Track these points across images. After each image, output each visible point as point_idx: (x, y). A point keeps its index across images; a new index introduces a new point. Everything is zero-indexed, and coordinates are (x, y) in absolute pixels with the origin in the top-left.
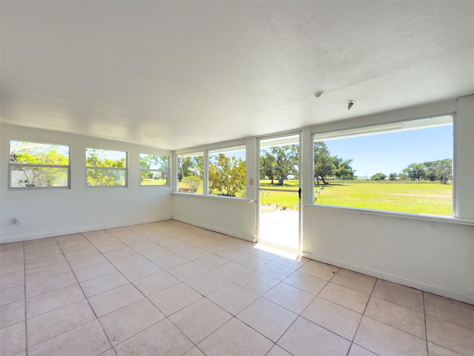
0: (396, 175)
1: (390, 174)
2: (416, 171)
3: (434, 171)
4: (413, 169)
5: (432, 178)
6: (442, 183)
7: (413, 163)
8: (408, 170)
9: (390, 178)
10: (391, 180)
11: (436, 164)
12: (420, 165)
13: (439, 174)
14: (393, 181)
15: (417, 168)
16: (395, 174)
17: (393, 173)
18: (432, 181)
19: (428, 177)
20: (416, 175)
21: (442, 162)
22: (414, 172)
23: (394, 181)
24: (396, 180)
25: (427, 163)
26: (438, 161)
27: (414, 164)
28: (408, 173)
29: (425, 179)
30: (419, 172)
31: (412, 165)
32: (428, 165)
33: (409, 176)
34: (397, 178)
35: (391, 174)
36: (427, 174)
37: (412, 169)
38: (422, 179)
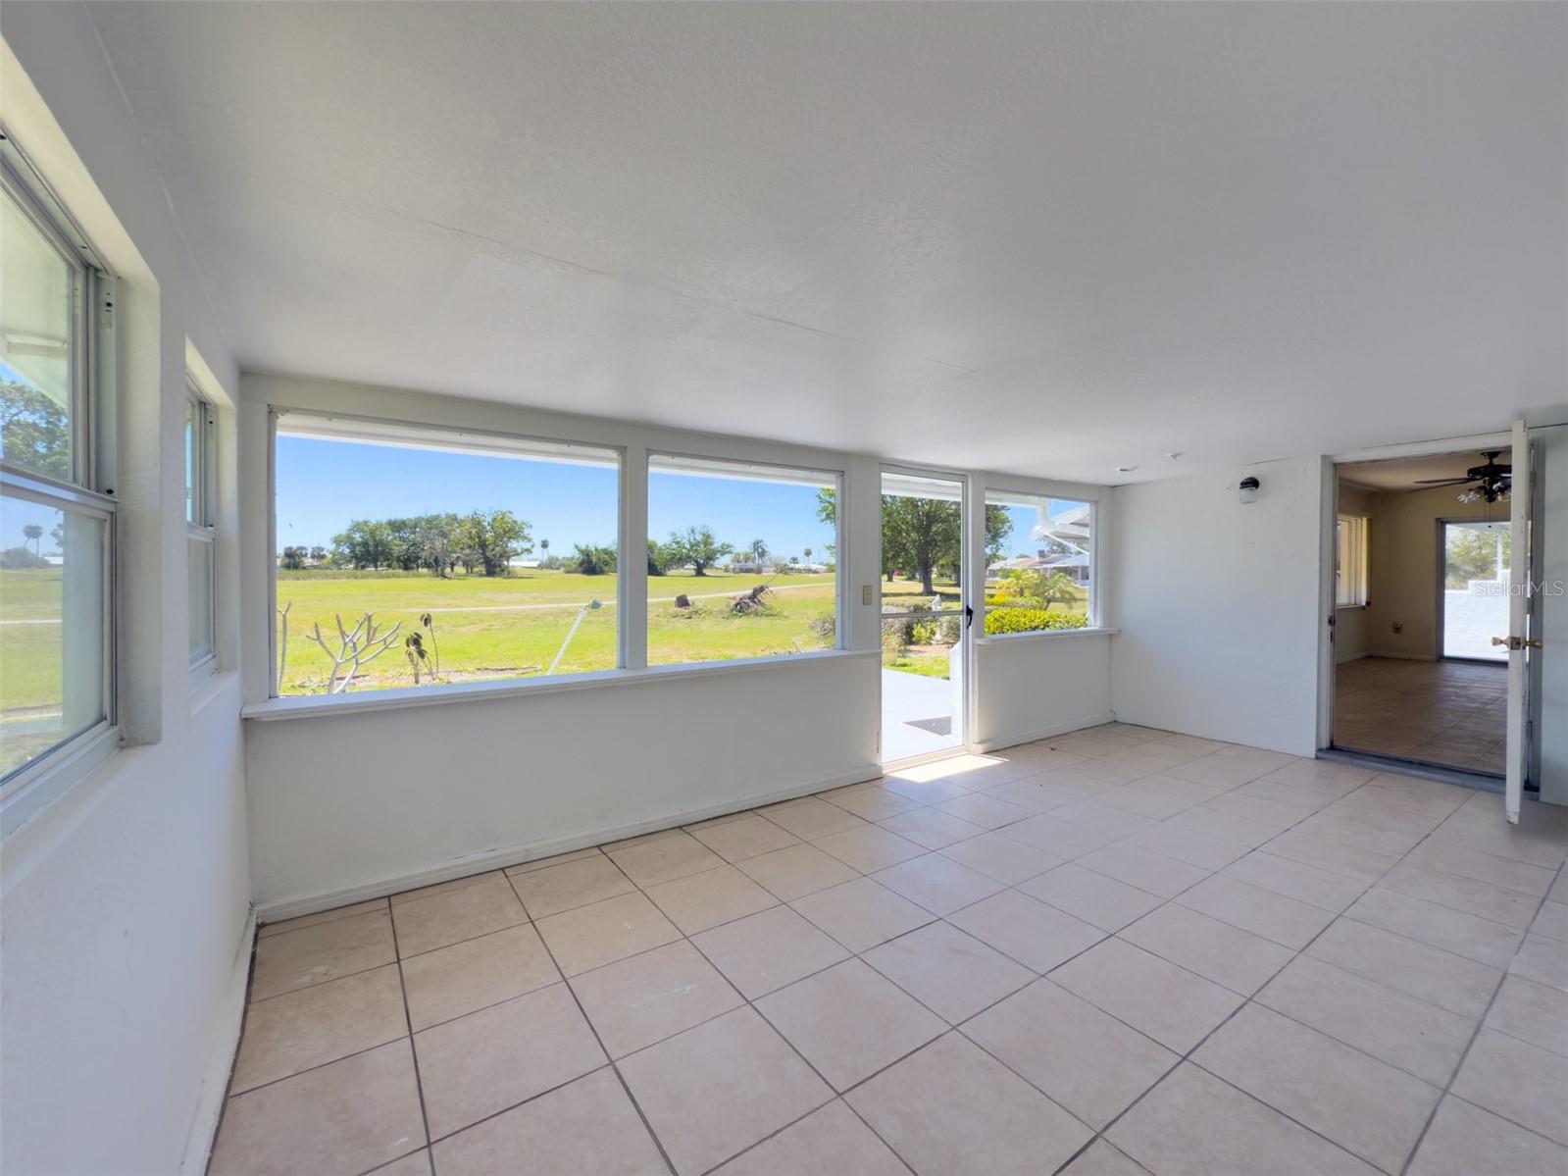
0: (304, 552)
1: (286, 549)
2: (371, 543)
3: (412, 545)
4: (361, 537)
5: (408, 563)
6: (437, 576)
7: (361, 519)
8: (349, 539)
9: (287, 560)
10: (288, 567)
11: (414, 525)
12: (379, 526)
13: (432, 554)
14: (293, 572)
15: (372, 533)
16: (303, 548)
17: (295, 547)
18: (406, 572)
19: (398, 560)
20: (368, 552)
21: (428, 521)
22: (365, 544)
23: (300, 573)
24: (304, 568)
25: (396, 521)
26: (420, 519)
27: (365, 523)
28: (348, 547)
29: (389, 566)
30: (376, 546)
31: (358, 524)
32: (397, 526)
33: (352, 557)
34: (308, 561)
35: (290, 548)
36: (396, 551)
37: (358, 537)
38: (382, 565)
